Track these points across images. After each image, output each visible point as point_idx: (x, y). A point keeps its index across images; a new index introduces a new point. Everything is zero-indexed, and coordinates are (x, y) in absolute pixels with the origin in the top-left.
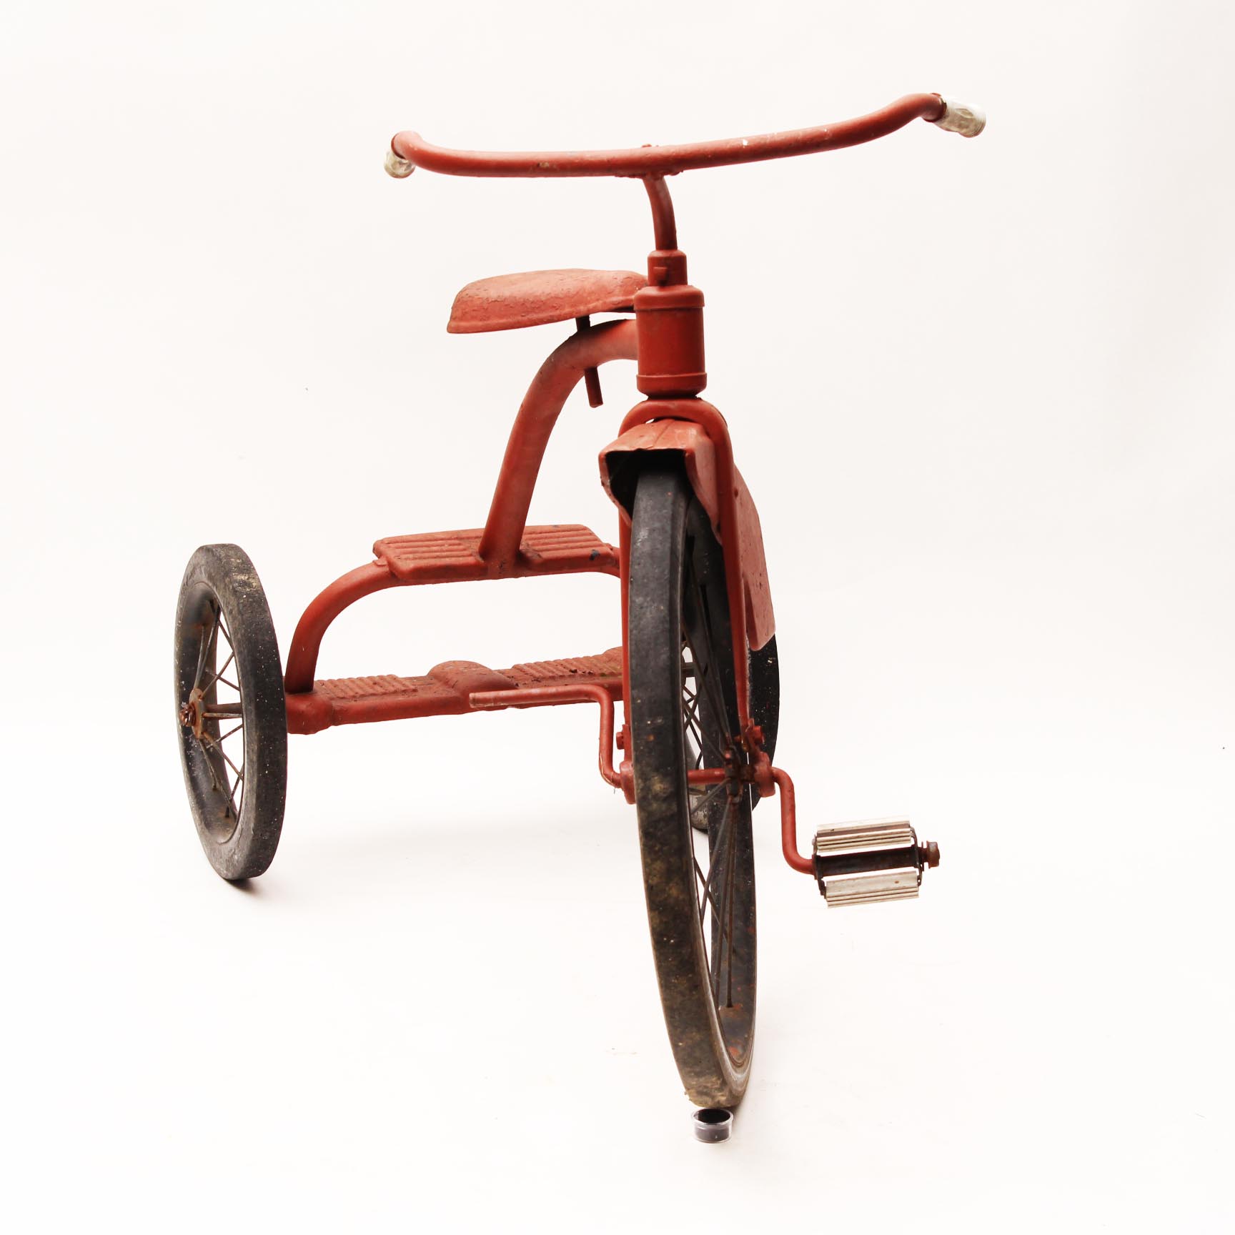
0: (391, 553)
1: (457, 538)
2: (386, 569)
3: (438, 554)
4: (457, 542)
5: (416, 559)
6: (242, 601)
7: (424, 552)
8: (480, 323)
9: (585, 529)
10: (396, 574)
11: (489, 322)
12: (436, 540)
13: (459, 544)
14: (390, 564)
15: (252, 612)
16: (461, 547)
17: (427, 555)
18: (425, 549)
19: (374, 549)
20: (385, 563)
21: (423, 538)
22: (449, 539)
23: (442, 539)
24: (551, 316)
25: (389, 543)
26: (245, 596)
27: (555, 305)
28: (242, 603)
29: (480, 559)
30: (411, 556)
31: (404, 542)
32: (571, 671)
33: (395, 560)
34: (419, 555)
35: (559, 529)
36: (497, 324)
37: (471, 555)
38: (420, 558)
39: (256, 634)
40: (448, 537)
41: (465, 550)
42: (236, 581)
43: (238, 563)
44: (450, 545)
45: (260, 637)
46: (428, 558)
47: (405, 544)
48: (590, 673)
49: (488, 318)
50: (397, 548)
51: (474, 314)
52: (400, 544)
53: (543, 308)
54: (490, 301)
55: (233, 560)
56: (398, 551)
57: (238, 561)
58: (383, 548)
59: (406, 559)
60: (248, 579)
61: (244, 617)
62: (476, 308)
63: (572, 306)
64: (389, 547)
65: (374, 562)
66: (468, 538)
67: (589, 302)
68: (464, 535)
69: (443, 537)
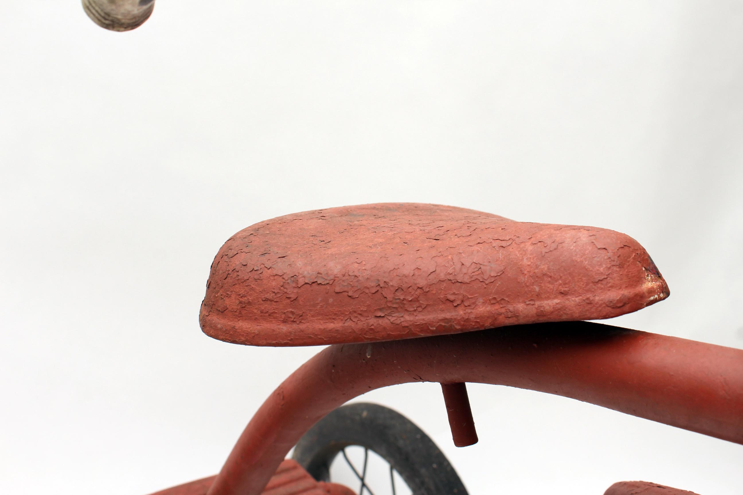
8: (284, 328)
11: (302, 326)
24: (444, 320)
27: (452, 298)
36: (323, 331)
49: (301, 318)
51: (266, 306)
53: (423, 301)
54: (301, 281)
62: (270, 296)
63: (494, 301)
67: (538, 296)
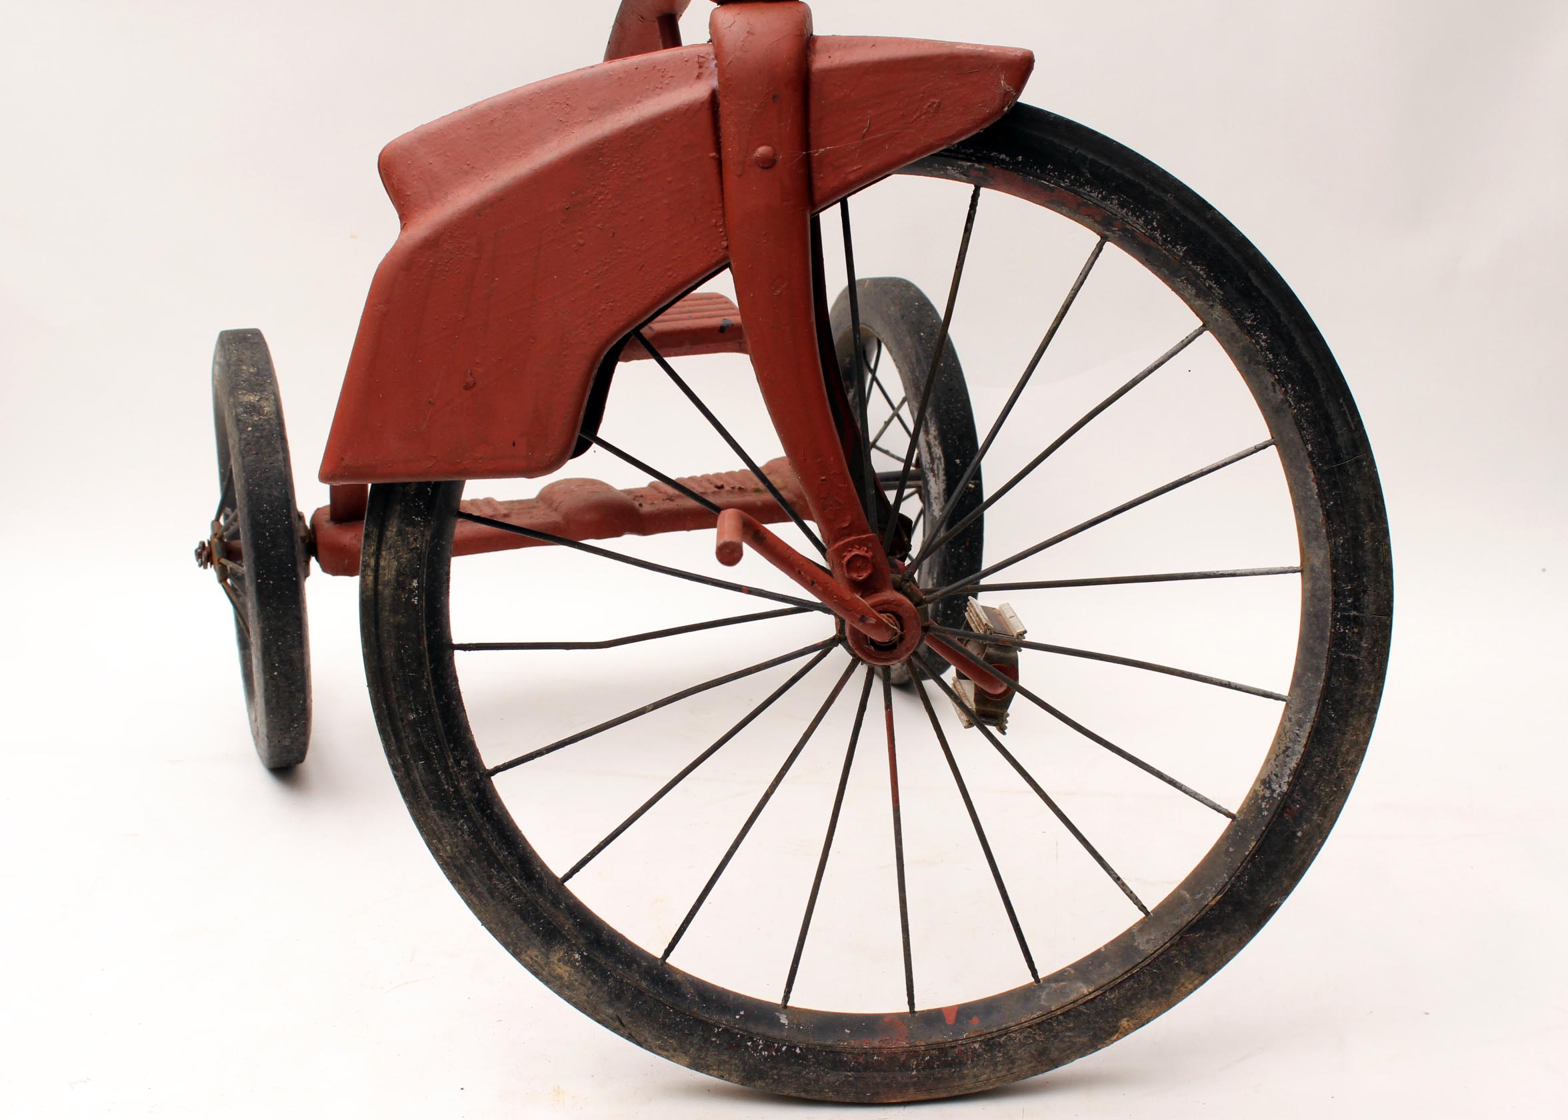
6: (245, 436)
15: (257, 454)
26: (250, 429)
28: (245, 438)
32: (715, 485)
39: (260, 486)
42: (241, 404)
43: (251, 373)
45: (265, 491)
48: (740, 489)
55: (244, 368)
57: (252, 370)
60: (258, 401)
61: (246, 460)
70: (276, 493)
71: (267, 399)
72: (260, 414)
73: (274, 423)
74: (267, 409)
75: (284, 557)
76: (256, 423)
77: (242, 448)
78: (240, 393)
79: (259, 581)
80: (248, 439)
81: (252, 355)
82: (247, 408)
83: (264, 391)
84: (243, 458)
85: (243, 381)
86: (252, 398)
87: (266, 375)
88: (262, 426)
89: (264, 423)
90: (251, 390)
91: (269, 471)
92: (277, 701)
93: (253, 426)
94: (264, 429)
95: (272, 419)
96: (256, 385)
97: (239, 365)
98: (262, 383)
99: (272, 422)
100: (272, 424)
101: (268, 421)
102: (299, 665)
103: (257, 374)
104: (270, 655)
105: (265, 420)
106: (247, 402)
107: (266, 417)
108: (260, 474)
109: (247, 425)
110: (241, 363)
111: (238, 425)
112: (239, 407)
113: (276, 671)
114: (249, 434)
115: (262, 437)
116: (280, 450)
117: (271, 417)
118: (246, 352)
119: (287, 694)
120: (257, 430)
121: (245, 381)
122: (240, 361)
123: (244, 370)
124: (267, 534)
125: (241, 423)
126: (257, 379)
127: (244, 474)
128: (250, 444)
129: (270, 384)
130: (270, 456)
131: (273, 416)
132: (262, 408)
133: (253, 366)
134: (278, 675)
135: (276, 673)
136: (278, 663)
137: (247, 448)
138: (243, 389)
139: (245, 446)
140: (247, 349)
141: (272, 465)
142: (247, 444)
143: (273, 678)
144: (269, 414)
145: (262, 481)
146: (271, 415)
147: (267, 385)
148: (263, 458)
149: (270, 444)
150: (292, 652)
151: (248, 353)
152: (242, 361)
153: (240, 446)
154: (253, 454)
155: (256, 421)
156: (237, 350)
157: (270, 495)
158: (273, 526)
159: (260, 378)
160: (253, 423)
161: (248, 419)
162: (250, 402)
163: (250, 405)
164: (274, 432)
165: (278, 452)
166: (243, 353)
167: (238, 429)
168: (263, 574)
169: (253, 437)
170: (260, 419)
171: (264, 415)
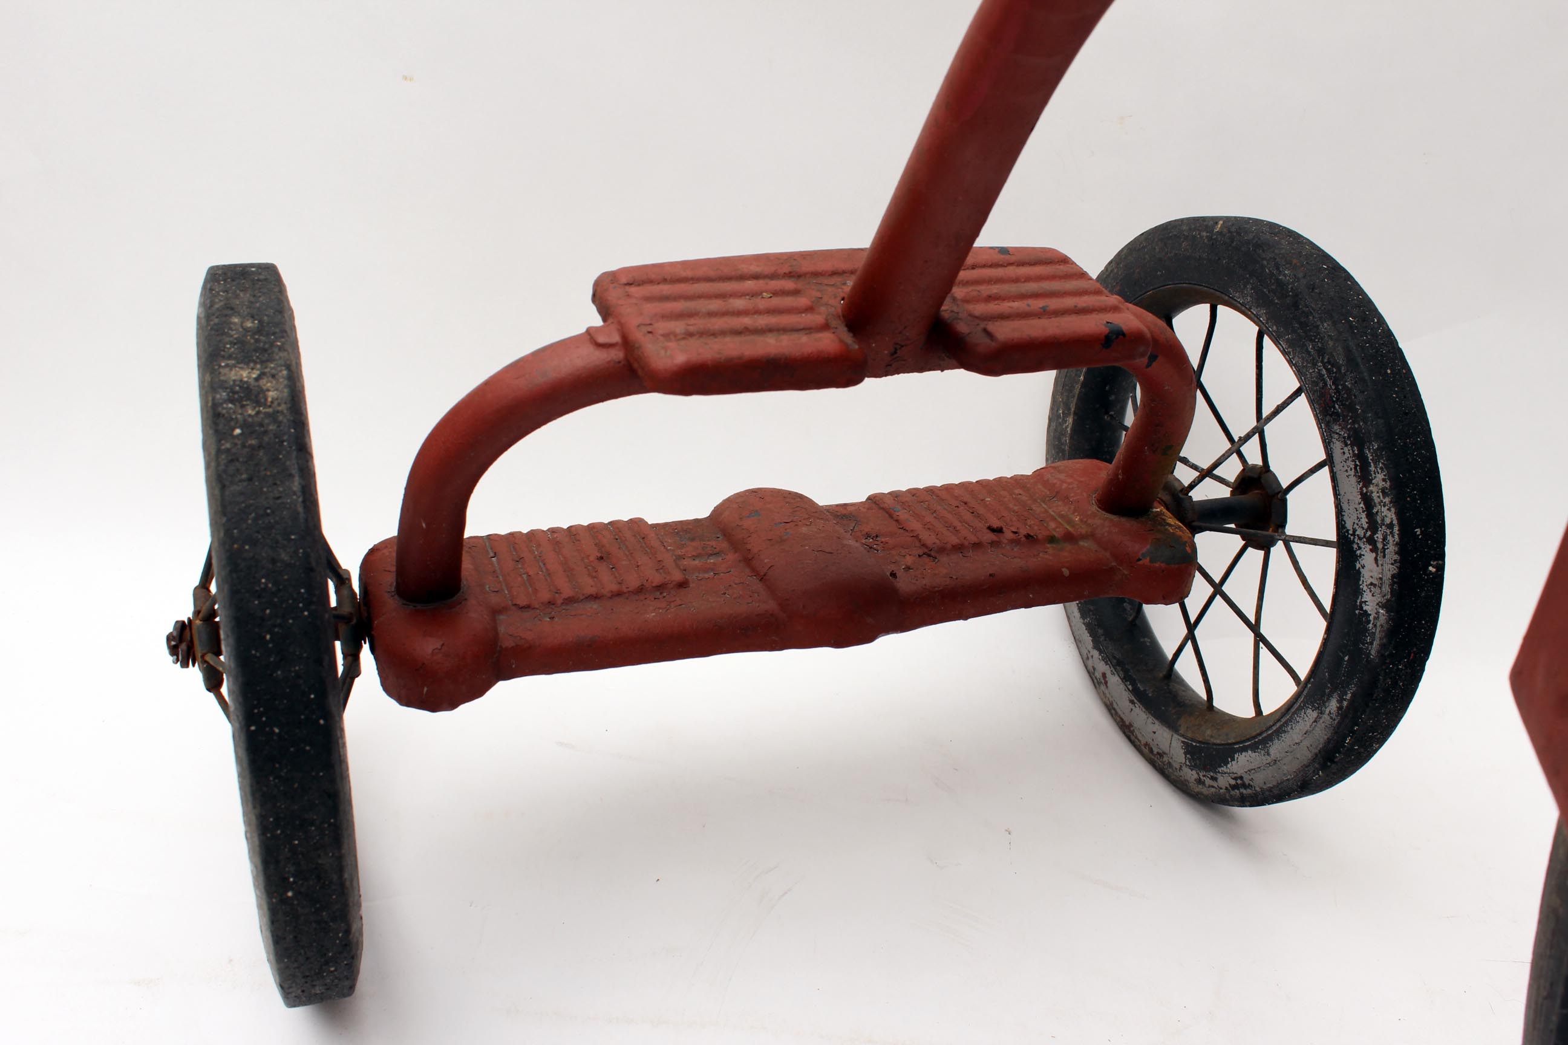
0: (633, 316)
1: (789, 275)
2: (617, 355)
3: (747, 321)
4: (789, 284)
5: (690, 335)
6: (228, 445)
7: (711, 314)
9: (1065, 260)
10: (640, 372)
12: (742, 278)
13: (796, 292)
14: (627, 343)
15: (250, 479)
16: (802, 301)
17: (718, 323)
18: (715, 305)
19: (594, 295)
20: (616, 338)
21: (712, 274)
22: (773, 276)
23: (756, 277)
25: (629, 284)
26: (238, 431)
28: (228, 450)
29: (849, 339)
30: (679, 326)
31: (665, 281)
32: (991, 529)
33: (638, 335)
34: (698, 324)
35: (1013, 259)
37: (825, 327)
38: (702, 334)
39: (254, 543)
40: (768, 270)
41: (810, 309)
42: (223, 385)
43: (246, 330)
44: (775, 293)
46: (723, 333)
47: (666, 289)
50: (649, 299)
52: (655, 289)
56: (651, 308)
57: (249, 324)
58: (613, 296)
59: (667, 336)
60: (257, 379)
64: (628, 296)
65: (590, 333)
66: (816, 274)
68: (806, 267)
69: (754, 269)
70: (284, 556)
71: (273, 376)
72: (258, 403)
73: (285, 421)
74: (272, 394)
75: (301, 681)
76: (250, 420)
77: (222, 467)
78: (223, 364)
79: (253, 728)
80: (234, 450)
81: (252, 299)
82: (235, 393)
83: (267, 361)
84: (223, 487)
85: (232, 343)
86: (246, 374)
87: (274, 334)
88: (261, 425)
89: (267, 421)
90: (246, 358)
91: (273, 512)
92: (295, 937)
93: (245, 425)
94: (266, 432)
95: (282, 412)
96: (255, 350)
97: (226, 316)
98: (267, 346)
99: (281, 418)
100: (281, 422)
101: (273, 416)
102: (335, 877)
103: (259, 331)
104: (277, 862)
105: (267, 415)
106: (234, 381)
107: (270, 410)
108: (255, 519)
109: (232, 423)
110: (230, 312)
111: (215, 424)
112: (220, 390)
113: (292, 889)
114: (236, 441)
115: (260, 447)
116: (294, 471)
117: (280, 408)
118: (242, 295)
119: (314, 925)
120: (252, 433)
121: (235, 344)
122: (230, 309)
123: (235, 324)
124: (268, 637)
125: (222, 421)
126: (257, 341)
127: (224, 520)
128: (238, 460)
129: (281, 348)
130: (275, 484)
131: (283, 407)
132: (263, 392)
133: (253, 317)
134: (295, 895)
135: (290, 894)
136: (293, 876)
137: (231, 469)
138: (230, 357)
139: (227, 466)
140: (245, 290)
141: (279, 501)
142: (232, 461)
143: (284, 901)
144: (276, 403)
145: (258, 532)
146: (279, 405)
147: (276, 350)
148: (261, 489)
149: (274, 460)
150: (319, 856)
151: (245, 297)
152: (232, 309)
153: (218, 465)
154: (241, 481)
155: (250, 416)
156: (226, 291)
157: (274, 561)
158: (279, 621)
159: (263, 338)
160: (245, 421)
161: (234, 412)
162: (241, 381)
163: (240, 387)
164: (285, 438)
165: (291, 476)
166: (237, 296)
167: (216, 431)
168: (261, 715)
169: (244, 446)
170: (258, 413)
171: (265, 405)
